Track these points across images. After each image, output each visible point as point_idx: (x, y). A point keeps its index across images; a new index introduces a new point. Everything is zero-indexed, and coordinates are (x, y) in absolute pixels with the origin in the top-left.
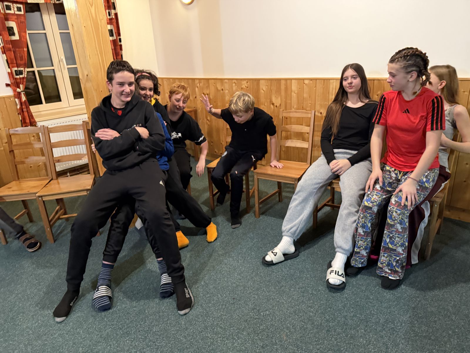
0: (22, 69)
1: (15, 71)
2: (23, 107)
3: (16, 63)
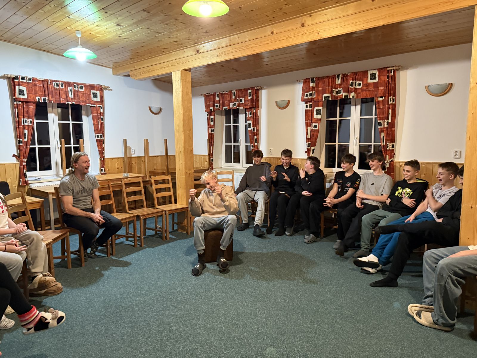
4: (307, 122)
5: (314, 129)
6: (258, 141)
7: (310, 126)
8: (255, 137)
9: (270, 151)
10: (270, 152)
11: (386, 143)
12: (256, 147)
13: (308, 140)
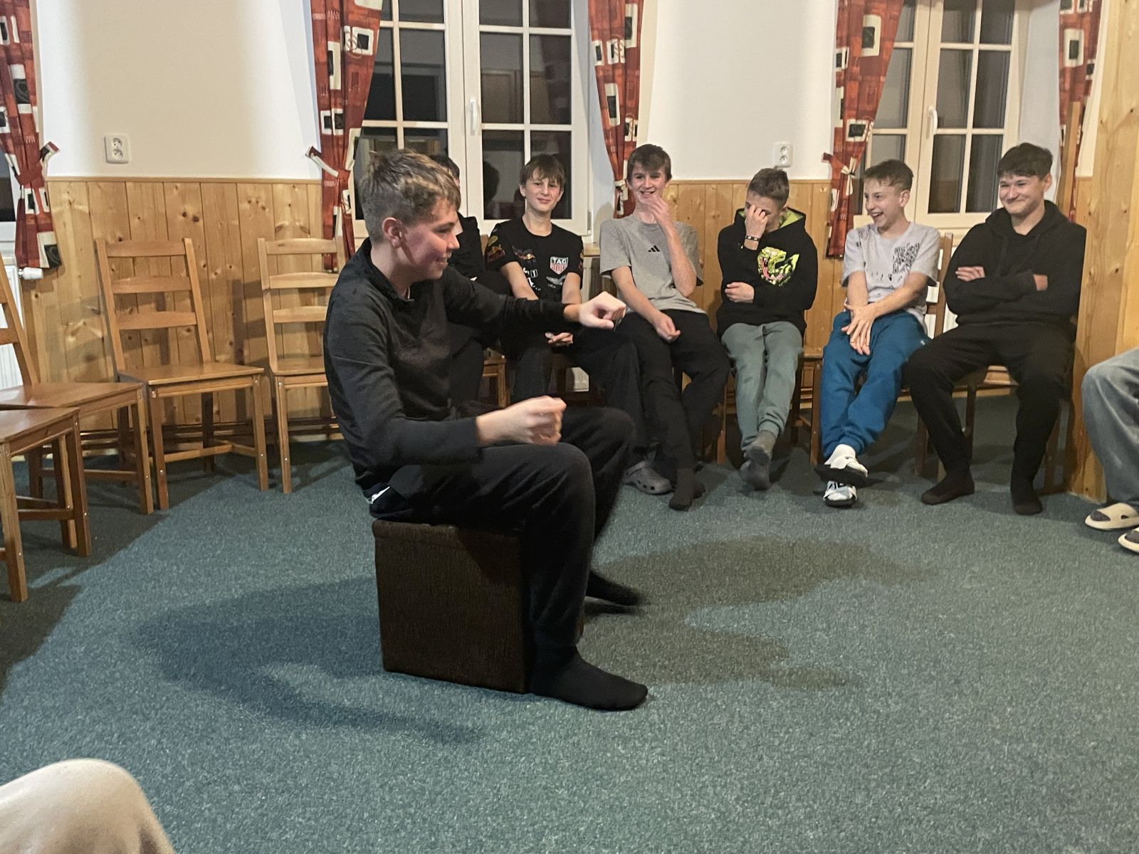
0: (865, 122)
1: (851, 126)
2: (843, 209)
3: (857, 110)
4: (319, 16)
5: (359, 51)
6: (34, 94)
7: (340, 37)
8: (18, 72)
9: (113, 146)
10: (109, 148)
11: (623, 119)
12: (26, 122)
13: (325, 98)
